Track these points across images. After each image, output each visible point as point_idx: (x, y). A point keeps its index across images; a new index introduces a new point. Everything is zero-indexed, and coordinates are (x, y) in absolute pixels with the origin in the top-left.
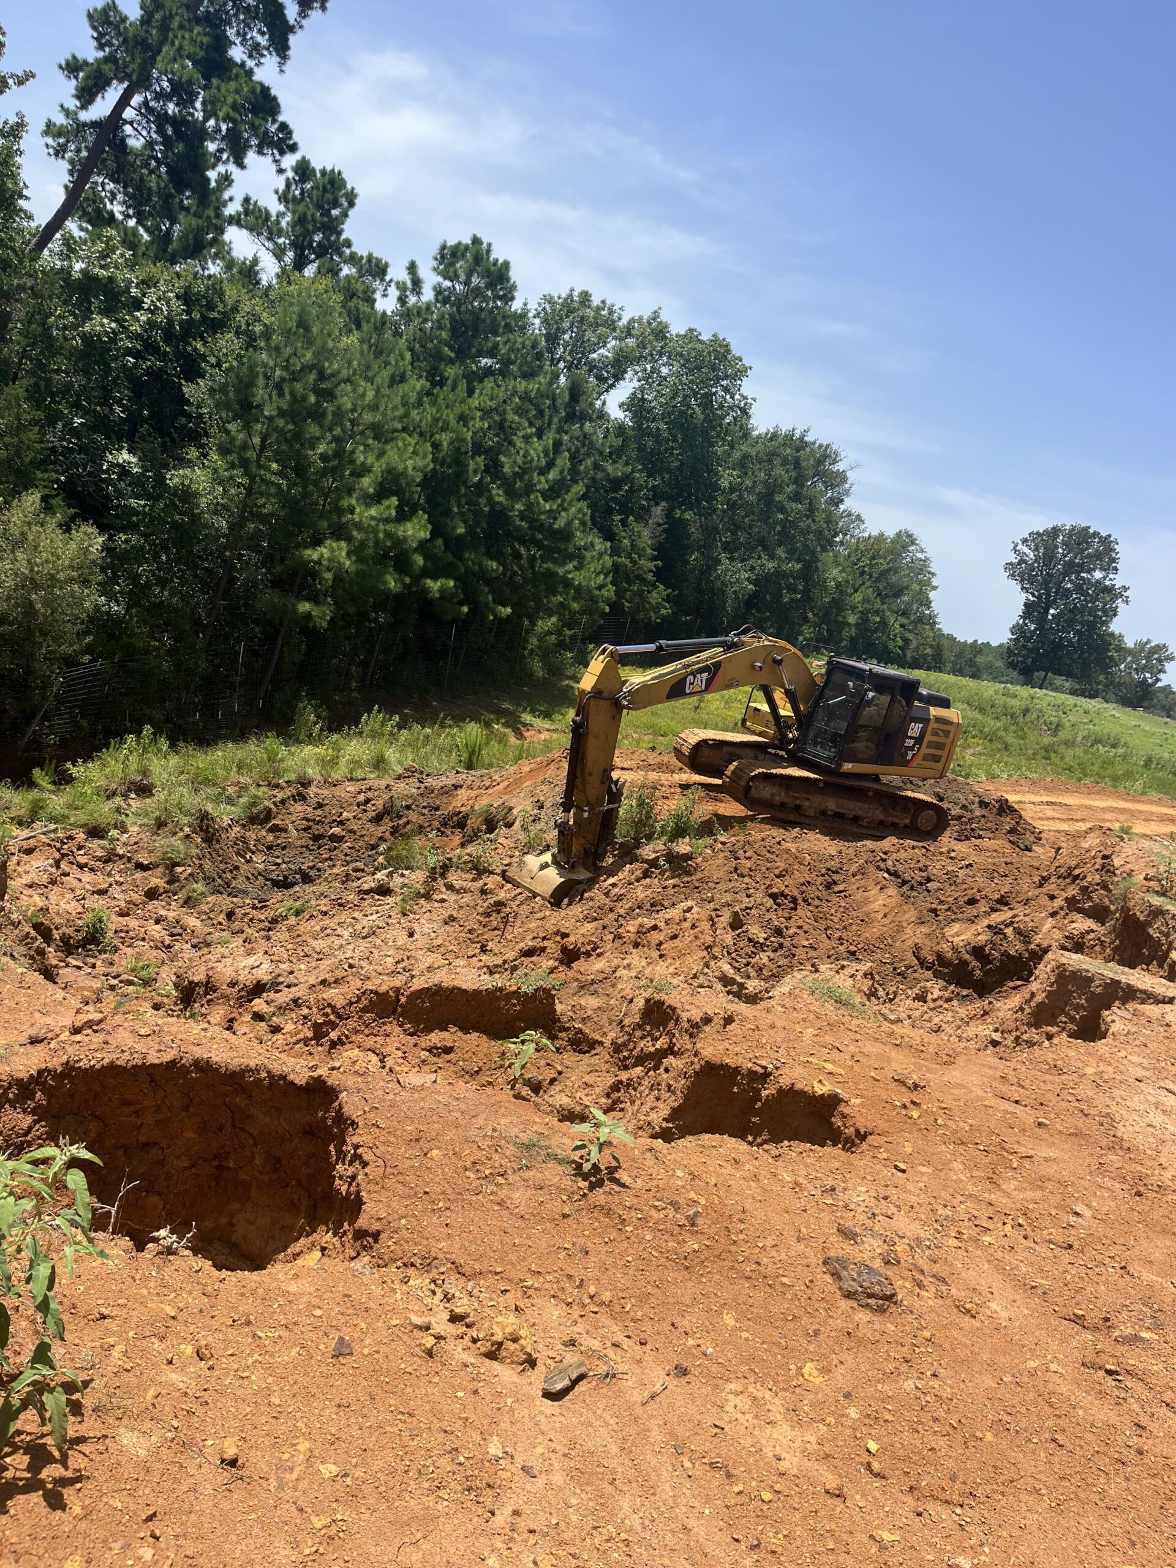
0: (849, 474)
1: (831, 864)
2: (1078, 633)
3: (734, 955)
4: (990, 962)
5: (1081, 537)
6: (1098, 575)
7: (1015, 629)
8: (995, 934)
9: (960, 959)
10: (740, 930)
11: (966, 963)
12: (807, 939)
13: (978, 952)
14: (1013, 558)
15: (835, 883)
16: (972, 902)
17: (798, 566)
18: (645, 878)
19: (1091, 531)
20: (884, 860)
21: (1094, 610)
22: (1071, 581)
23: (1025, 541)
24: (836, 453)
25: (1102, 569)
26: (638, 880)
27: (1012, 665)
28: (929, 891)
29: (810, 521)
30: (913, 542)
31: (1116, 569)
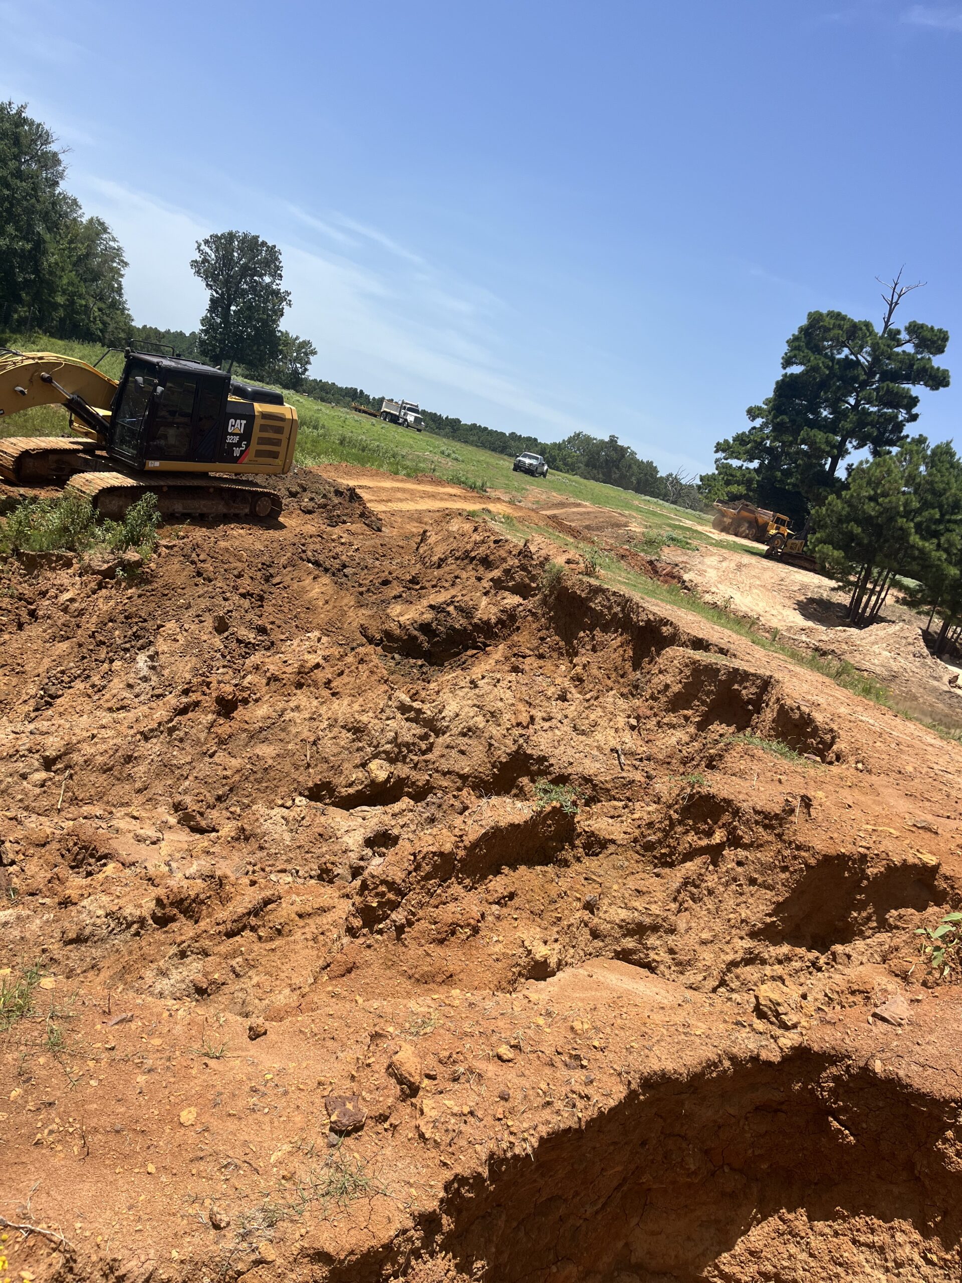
0: (61, 157)
1: (266, 558)
2: (255, 328)
3: (228, 658)
4: (438, 636)
5: (251, 245)
6: (267, 279)
7: (204, 321)
8: (439, 612)
9: (409, 635)
10: (226, 634)
11: (416, 638)
12: (282, 633)
13: (425, 628)
14: (198, 257)
15: (272, 576)
16: (386, 583)
17: (29, 246)
18: (100, 589)
19: (260, 240)
20: (304, 551)
21: (265, 309)
22: (245, 282)
23: (207, 242)
24: (47, 133)
25: (271, 275)
26: (94, 592)
27: (204, 353)
28: (346, 576)
29: (33, 201)
30: (105, 230)
31: (281, 276)
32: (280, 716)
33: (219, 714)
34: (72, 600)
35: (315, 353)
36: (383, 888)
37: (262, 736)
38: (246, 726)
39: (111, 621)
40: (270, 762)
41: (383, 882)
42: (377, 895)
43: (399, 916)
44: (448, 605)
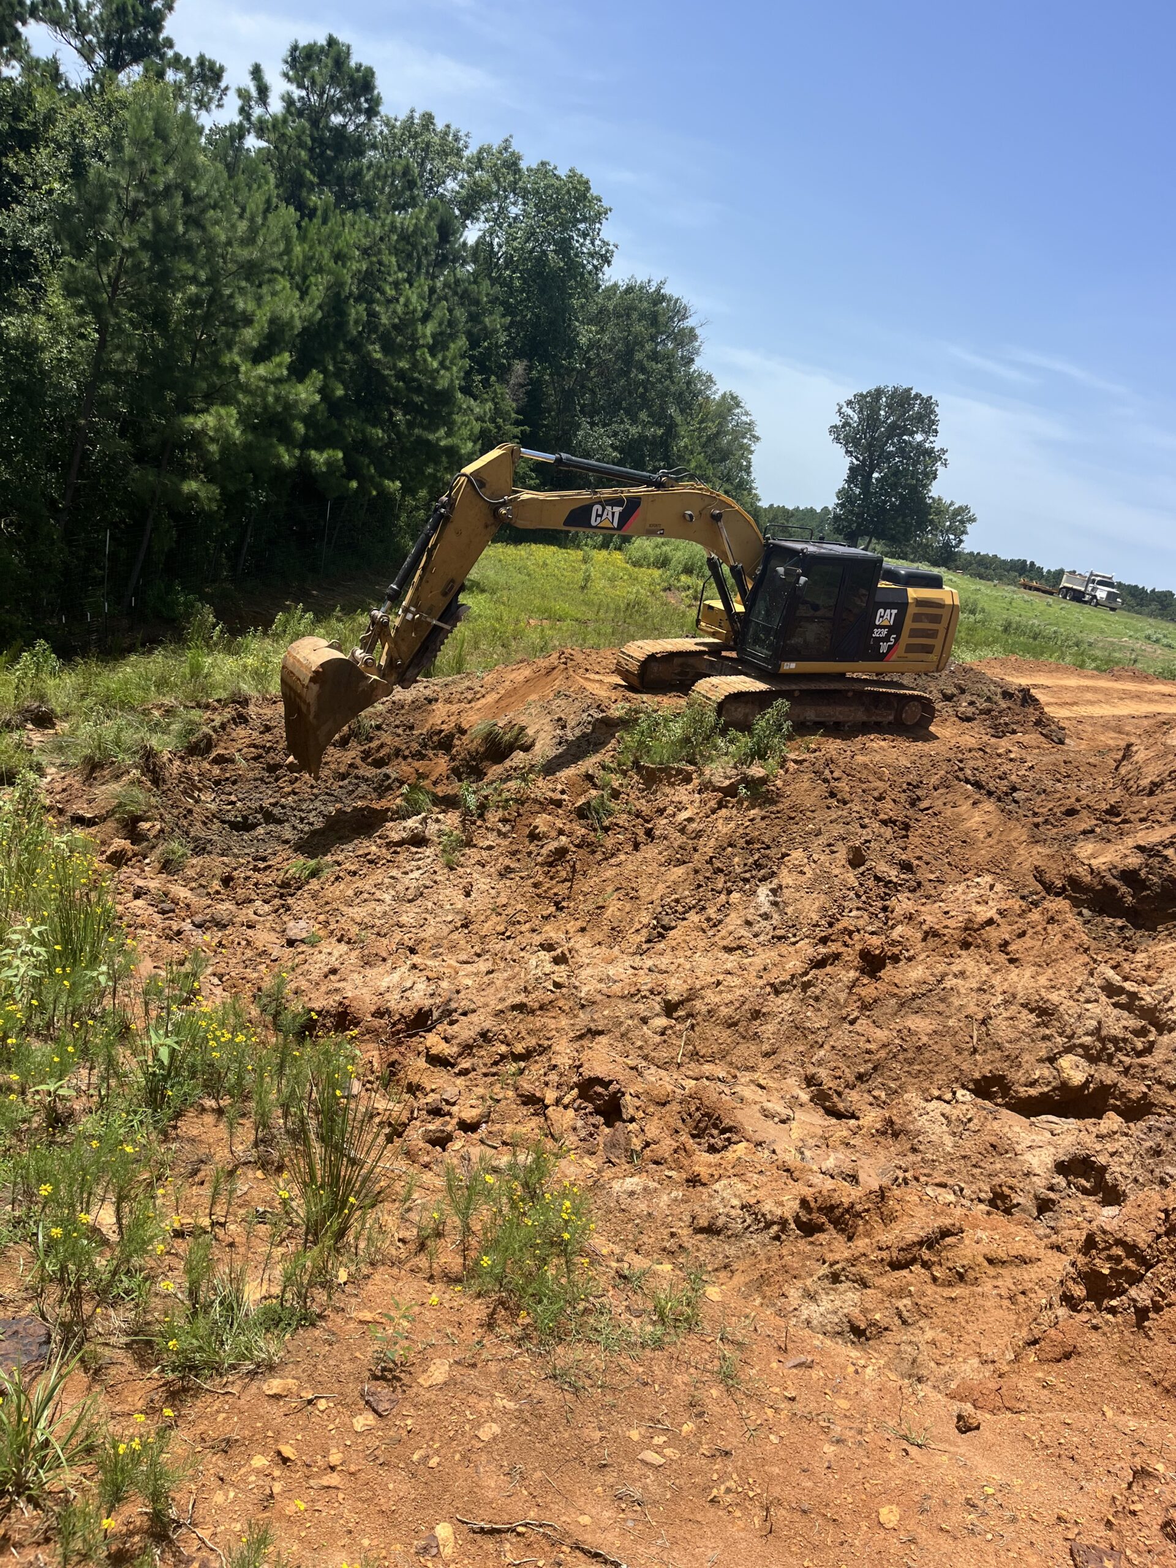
0: (697, 331)
1: (912, 777)
2: (902, 497)
3: (864, 898)
4: (1148, 888)
5: (902, 399)
6: (919, 437)
7: (841, 493)
8: (1150, 856)
9: (1105, 885)
10: (862, 868)
11: (1115, 889)
12: (932, 872)
13: (1129, 876)
14: (838, 421)
15: (919, 799)
16: (1071, 812)
17: (660, 432)
18: (720, 808)
19: (913, 392)
20: (961, 769)
21: (914, 474)
22: (893, 444)
23: (849, 403)
24: (685, 308)
25: (923, 431)
26: (713, 812)
27: (838, 531)
28: (1016, 802)
29: (668, 382)
30: (738, 405)
31: (936, 431)
32: (939, 982)
33: (863, 972)
34: (690, 820)
35: (974, 520)
36: (1118, 1251)
37: (914, 1005)
38: (896, 991)
39: (730, 845)
40: (925, 1039)
41: (1119, 1242)
42: (1109, 1258)
43: (1141, 1294)
44: (1165, 847)
